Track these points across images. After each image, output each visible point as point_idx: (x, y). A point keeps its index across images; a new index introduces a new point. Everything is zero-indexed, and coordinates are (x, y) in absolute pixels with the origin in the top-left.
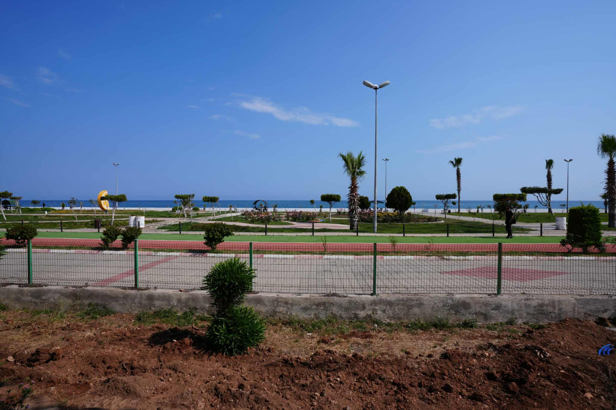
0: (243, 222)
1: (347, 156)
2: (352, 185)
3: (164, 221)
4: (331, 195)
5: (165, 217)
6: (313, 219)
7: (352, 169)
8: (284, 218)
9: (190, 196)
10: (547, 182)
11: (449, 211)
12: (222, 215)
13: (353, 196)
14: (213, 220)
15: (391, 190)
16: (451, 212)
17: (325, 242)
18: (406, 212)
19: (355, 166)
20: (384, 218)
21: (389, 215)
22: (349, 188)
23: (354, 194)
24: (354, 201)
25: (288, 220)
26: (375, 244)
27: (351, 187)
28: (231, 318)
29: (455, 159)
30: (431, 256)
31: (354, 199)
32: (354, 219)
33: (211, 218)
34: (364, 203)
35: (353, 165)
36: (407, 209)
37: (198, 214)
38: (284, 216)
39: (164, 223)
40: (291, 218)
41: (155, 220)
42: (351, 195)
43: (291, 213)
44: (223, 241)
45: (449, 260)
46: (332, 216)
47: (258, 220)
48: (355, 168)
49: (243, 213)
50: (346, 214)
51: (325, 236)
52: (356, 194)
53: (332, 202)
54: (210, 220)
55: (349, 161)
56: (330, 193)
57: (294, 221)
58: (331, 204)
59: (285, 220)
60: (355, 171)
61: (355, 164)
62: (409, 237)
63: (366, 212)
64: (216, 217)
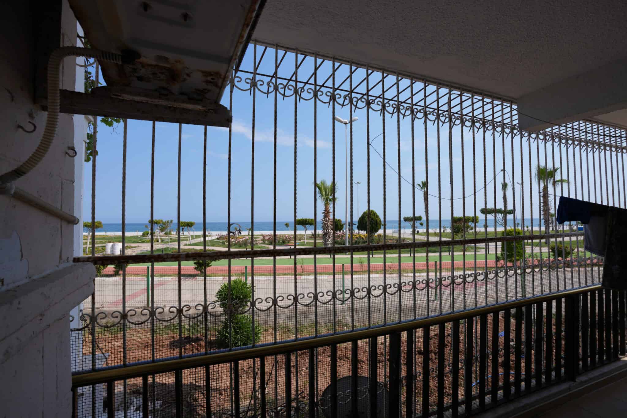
0: (220, 246)
1: (320, 184)
2: (326, 211)
3: (139, 246)
4: (306, 220)
5: (138, 242)
6: (288, 242)
7: (326, 196)
8: (261, 242)
9: (168, 222)
10: (503, 203)
11: (418, 232)
12: (196, 239)
13: (327, 221)
14: (189, 245)
15: (362, 213)
16: (420, 232)
17: (303, 264)
18: (376, 234)
19: (327, 193)
20: (356, 240)
21: (360, 237)
22: (323, 213)
23: (327, 219)
24: (328, 226)
25: (264, 243)
26: (343, 265)
27: (325, 212)
28: (237, 323)
29: (422, 182)
30: (393, 273)
31: (327, 224)
32: (328, 242)
33: (188, 242)
34: (337, 225)
35: (326, 192)
36: (377, 231)
37: (171, 239)
38: (260, 239)
39: (140, 249)
40: (267, 242)
41: (129, 246)
42: (325, 220)
43: (267, 236)
44: (211, 266)
45: (407, 276)
46: (307, 238)
47: (235, 244)
48: (328, 195)
49: (219, 237)
50: (320, 236)
51: (302, 259)
52: (329, 219)
53: (307, 226)
54: (186, 245)
55: (323, 188)
56: (304, 218)
57: (270, 245)
58: (305, 228)
59: (262, 244)
60: (328, 198)
61: (328, 191)
62: (377, 257)
63: (340, 234)
64: (193, 242)
